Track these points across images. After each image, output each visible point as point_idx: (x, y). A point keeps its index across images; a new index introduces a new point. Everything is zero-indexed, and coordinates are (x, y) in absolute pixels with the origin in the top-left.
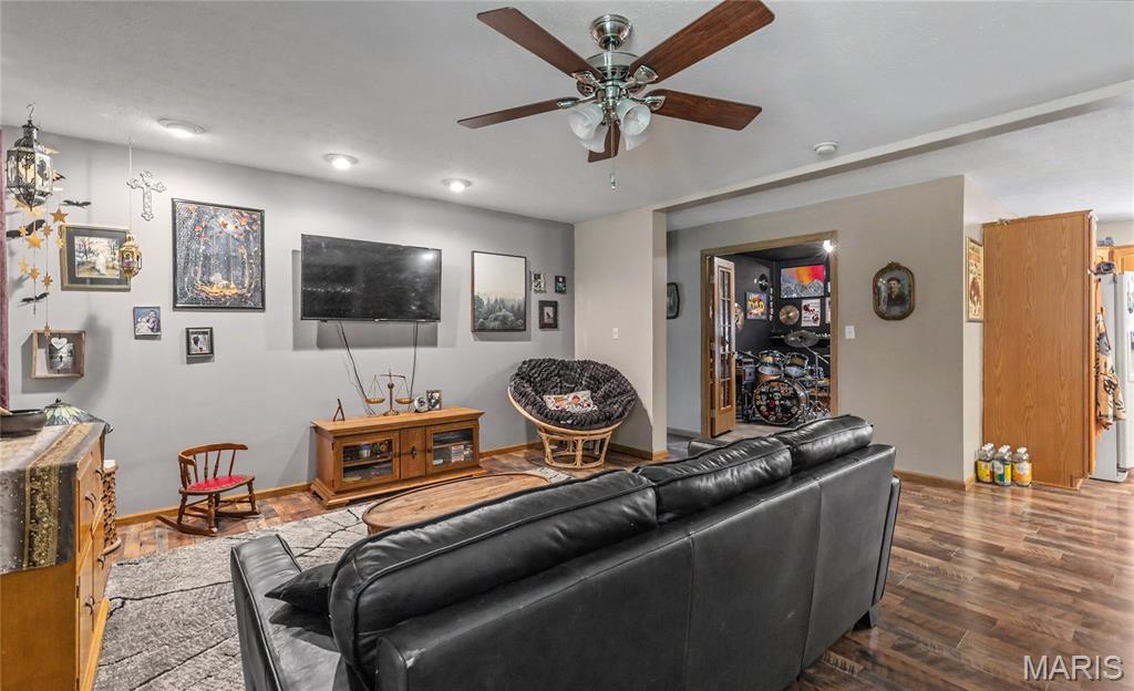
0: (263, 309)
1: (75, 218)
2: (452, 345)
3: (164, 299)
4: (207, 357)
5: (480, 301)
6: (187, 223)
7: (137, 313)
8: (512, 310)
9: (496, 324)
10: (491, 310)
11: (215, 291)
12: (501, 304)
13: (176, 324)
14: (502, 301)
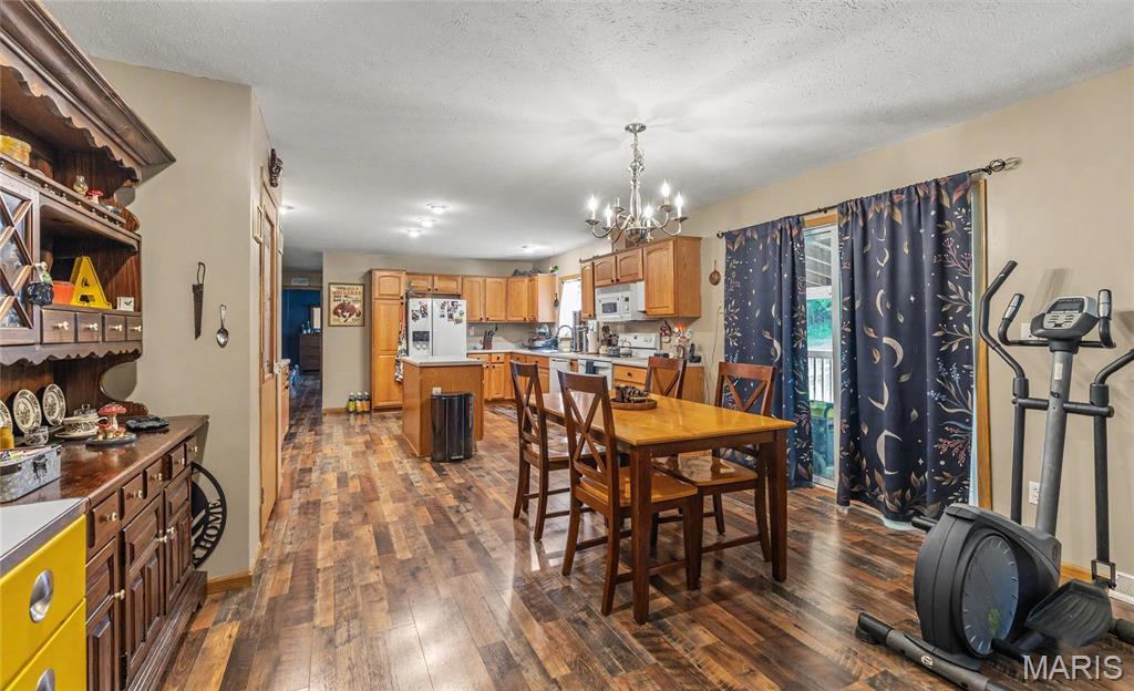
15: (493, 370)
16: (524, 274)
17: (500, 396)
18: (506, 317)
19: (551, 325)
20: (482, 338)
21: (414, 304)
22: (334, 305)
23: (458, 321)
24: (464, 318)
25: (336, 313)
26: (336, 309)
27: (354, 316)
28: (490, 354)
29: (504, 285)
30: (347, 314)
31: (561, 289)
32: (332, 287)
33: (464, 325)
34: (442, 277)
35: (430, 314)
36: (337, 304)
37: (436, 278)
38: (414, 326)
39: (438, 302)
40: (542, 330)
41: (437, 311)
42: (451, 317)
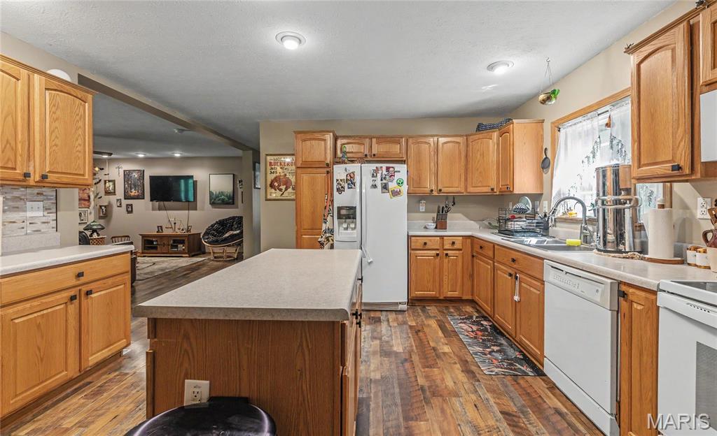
0: (144, 198)
1: (107, 178)
2: (203, 209)
3: (122, 198)
4: (131, 212)
5: (213, 193)
6: (127, 174)
7: (118, 200)
8: (227, 196)
9: (220, 202)
10: (217, 197)
11: (132, 194)
12: (222, 193)
13: (125, 202)
14: (222, 192)
15: (446, 260)
16: (492, 127)
17: (456, 294)
18: (466, 188)
19: (536, 198)
20: (435, 215)
21: (340, 172)
22: (271, 177)
23: (396, 193)
24: (405, 188)
25: (272, 186)
26: (272, 182)
27: (290, 190)
28: (442, 237)
29: (463, 147)
30: (283, 187)
31: (554, 141)
32: (269, 158)
33: (403, 198)
34: (382, 139)
35: (358, 185)
36: (273, 176)
37: (374, 140)
38: (340, 200)
39: (369, 168)
40: (520, 205)
41: (368, 180)
42: (385, 187)
